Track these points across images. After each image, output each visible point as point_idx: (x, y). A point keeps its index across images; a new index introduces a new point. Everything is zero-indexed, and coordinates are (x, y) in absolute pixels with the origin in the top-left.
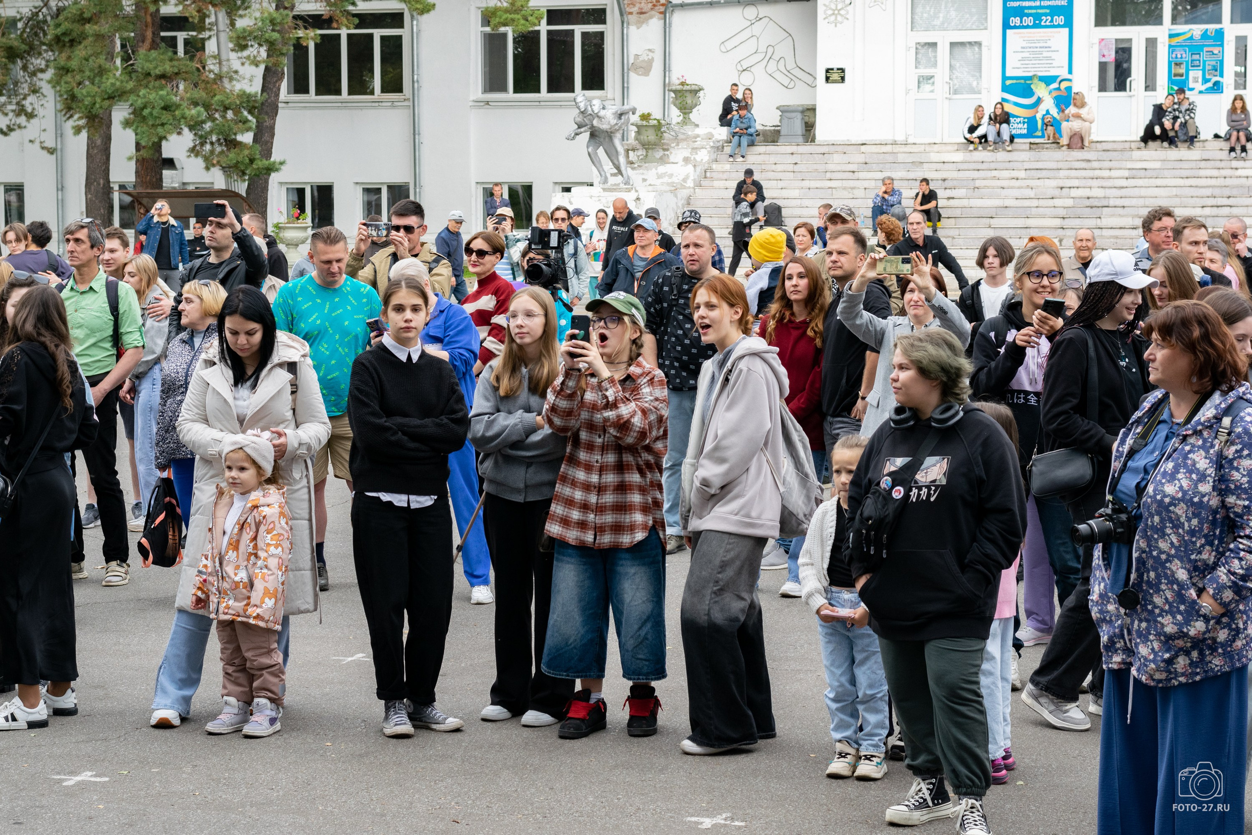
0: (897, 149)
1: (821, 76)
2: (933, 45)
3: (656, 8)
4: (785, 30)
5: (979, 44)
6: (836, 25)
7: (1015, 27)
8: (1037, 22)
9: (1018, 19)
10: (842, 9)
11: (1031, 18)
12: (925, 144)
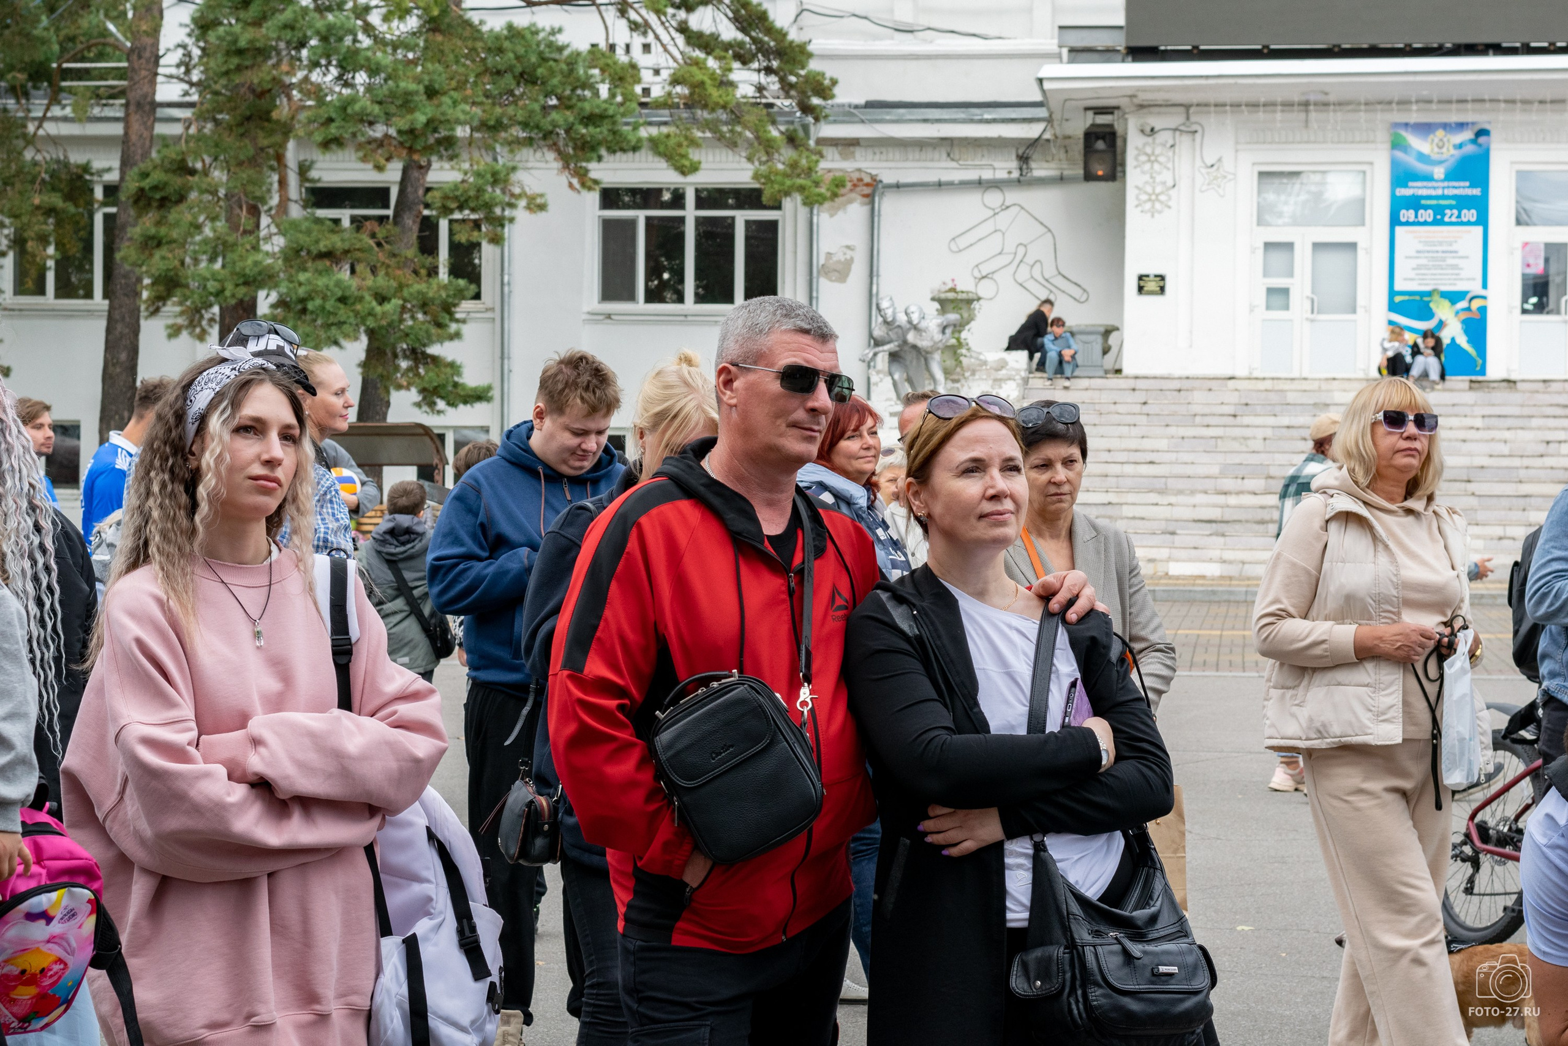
0: (1286, 386)
1: (1131, 284)
2: (1289, 246)
3: (858, 189)
4: (1042, 223)
5: (1352, 246)
6: (1153, 216)
7: (1407, 223)
8: (1439, 217)
9: (1411, 213)
10: (1162, 193)
11: (1430, 212)
12: (1320, 379)
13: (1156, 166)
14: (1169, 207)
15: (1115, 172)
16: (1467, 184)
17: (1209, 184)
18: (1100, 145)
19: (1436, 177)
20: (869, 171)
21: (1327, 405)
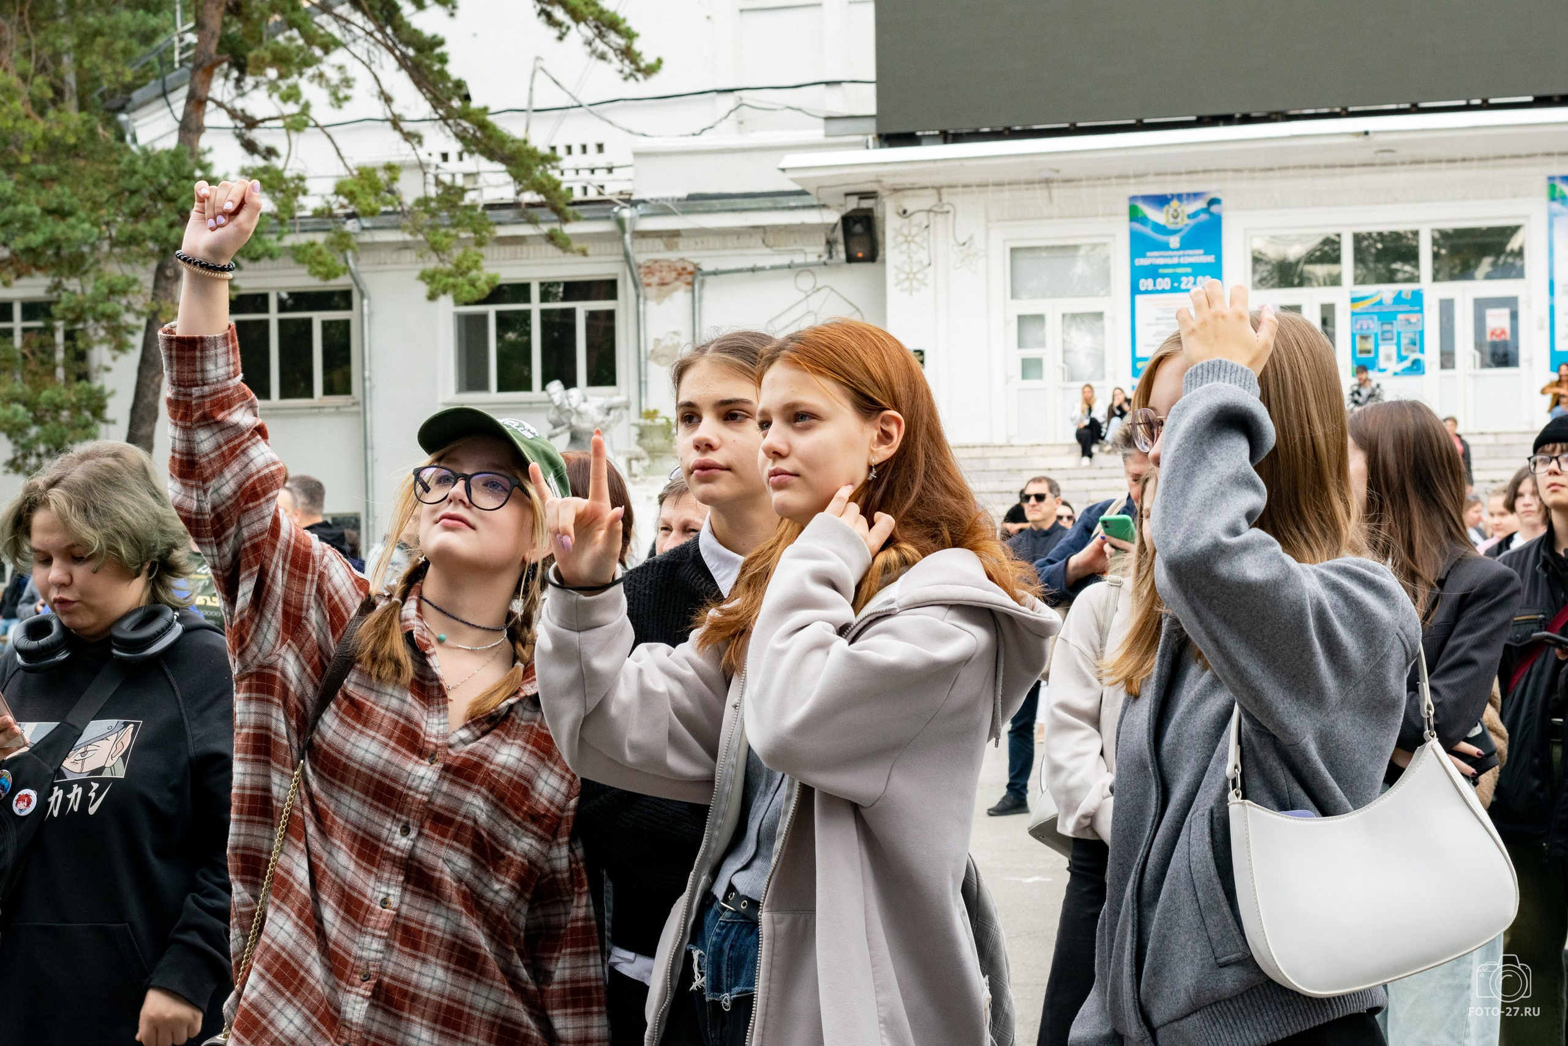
2: (1040, 318)
3: (683, 277)
4: (851, 304)
5: (1099, 316)
6: (911, 294)
7: (1147, 292)
8: (1176, 285)
9: (1150, 281)
10: (919, 271)
11: (1168, 280)
12: (1026, 446)
13: (913, 246)
14: (926, 285)
15: (872, 254)
16: (1201, 251)
17: (962, 261)
18: (858, 228)
19: (1172, 246)
20: (691, 260)
21: (1020, 470)
